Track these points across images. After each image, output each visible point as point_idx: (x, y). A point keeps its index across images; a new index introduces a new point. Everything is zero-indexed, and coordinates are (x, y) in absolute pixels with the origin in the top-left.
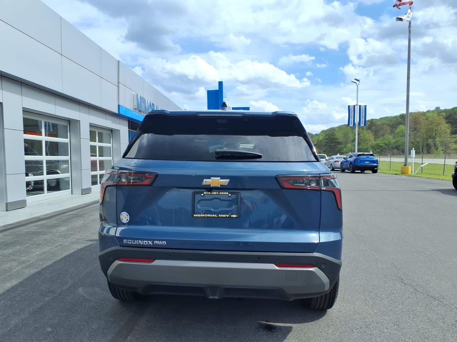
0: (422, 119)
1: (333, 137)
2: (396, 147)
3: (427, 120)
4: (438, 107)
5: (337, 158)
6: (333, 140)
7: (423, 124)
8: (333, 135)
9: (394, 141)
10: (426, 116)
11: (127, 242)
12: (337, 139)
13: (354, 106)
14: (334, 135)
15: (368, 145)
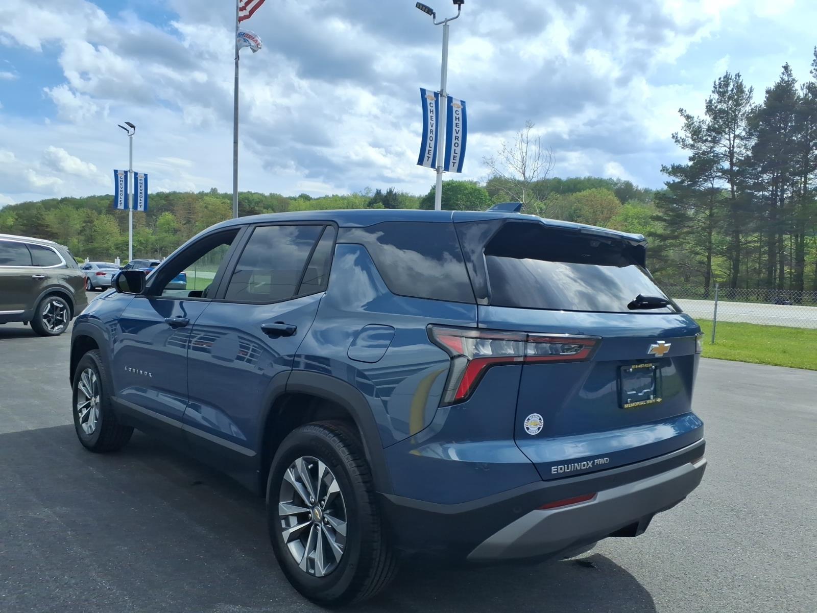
0: (198, 206)
1: (40, 222)
2: (161, 249)
3: (206, 207)
4: (215, 189)
5: (100, 267)
6: (39, 227)
7: (200, 215)
8: (38, 218)
9: (153, 238)
10: (205, 201)
11: (557, 471)
12: (47, 226)
13: (126, 172)
14: (41, 219)
15: (110, 243)
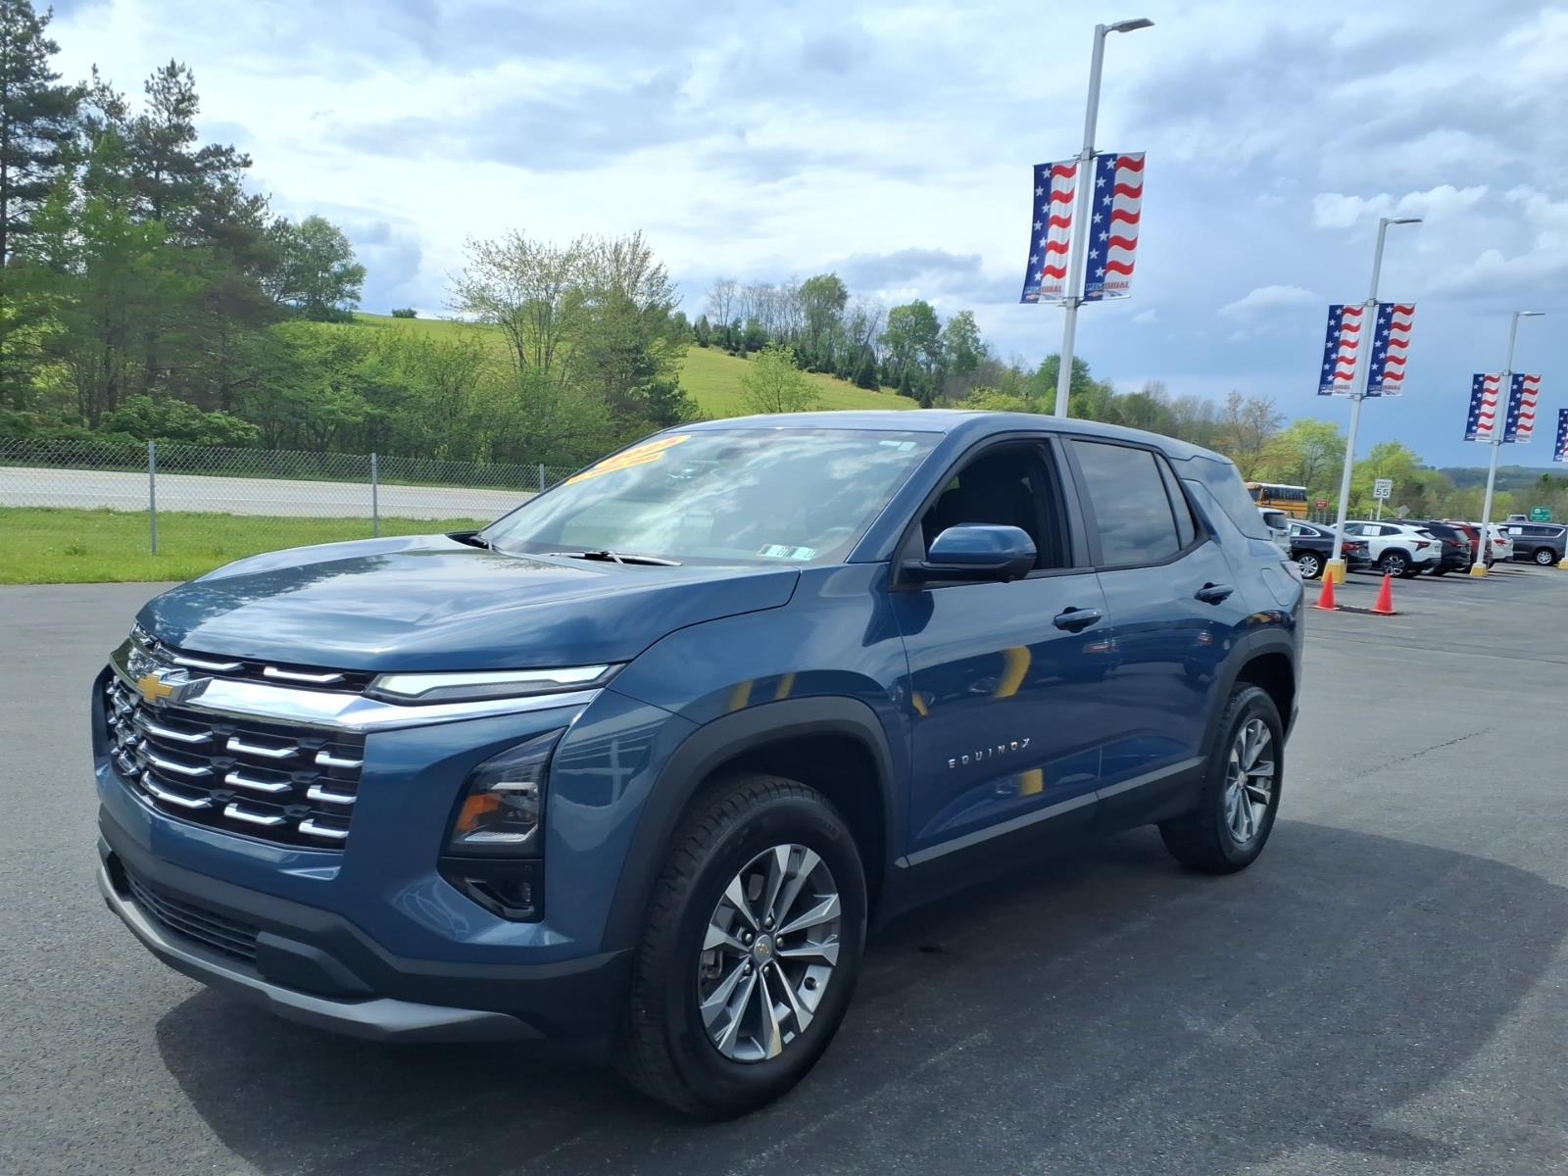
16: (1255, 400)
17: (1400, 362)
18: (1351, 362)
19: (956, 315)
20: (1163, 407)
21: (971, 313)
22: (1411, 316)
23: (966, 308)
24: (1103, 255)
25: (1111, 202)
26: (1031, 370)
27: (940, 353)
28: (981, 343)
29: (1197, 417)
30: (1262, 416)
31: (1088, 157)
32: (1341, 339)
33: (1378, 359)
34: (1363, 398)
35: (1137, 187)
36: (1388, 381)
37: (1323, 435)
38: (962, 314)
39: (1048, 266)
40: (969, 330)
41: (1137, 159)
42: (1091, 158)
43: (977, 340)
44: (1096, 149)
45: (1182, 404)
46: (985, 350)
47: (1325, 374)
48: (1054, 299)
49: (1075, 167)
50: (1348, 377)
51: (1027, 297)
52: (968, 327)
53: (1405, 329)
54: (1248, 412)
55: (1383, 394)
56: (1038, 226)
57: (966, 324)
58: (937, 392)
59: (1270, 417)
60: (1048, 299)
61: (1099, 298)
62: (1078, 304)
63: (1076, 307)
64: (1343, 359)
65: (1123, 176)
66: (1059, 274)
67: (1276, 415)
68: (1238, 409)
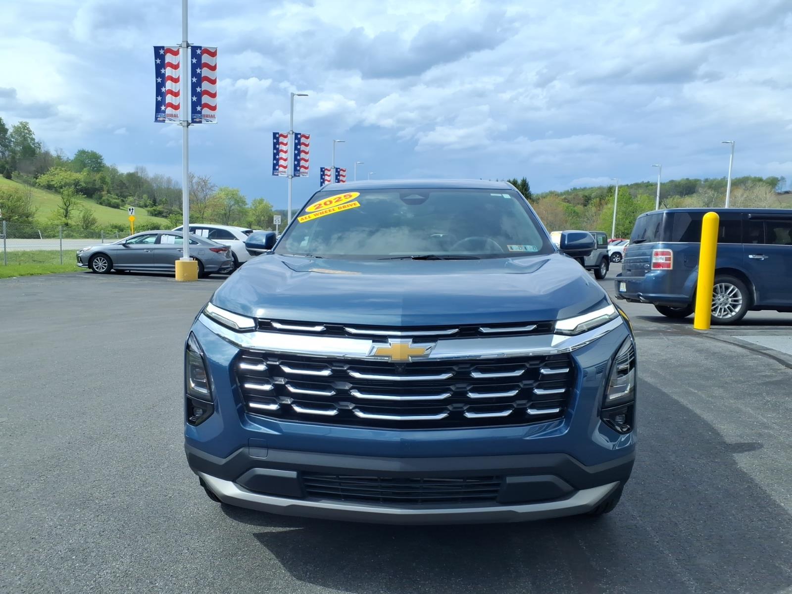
16: (201, 177)
17: (306, 161)
18: (285, 160)
19: (17, 124)
20: (146, 180)
21: (27, 123)
22: (308, 140)
23: (24, 120)
24: (199, 100)
25: (201, 72)
26: (68, 158)
27: (10, 146)
28: (36, 141)
29: (164, 186)
30: (205, 185)
31: (186, 46)
32: (280, 149)
33: (297, 158)
34: (292, 177)
35: (214, 65)
36: (302, 170)
37: (233, 195)
38: (21, 123)
39: (168, 103)
40: (27, 133)
41: (213, 51)
42: (187, 47)
43: (33, 139)
44: (189, 42)
45: (155, 179)
46: (39, 145)
47: (275, 165)
48: (174, 121)
49: (178, 50)
50: (285, 167)
51: (158, 119)
52: (26, 131)
53: (307, 145)
54: (198, 184)
55: (301, 176)
56: (159, 80)
57: (24, 129)
58: (13, 169)
59: (209, 186)
60: (170, 121)
61: (200, 122)
62: (188, 124)
63: (188, 126)
64: (282, 158)
65: (205, 58)
66: (176, 107)
67: (212, 184)
68: (193, 182)
